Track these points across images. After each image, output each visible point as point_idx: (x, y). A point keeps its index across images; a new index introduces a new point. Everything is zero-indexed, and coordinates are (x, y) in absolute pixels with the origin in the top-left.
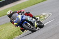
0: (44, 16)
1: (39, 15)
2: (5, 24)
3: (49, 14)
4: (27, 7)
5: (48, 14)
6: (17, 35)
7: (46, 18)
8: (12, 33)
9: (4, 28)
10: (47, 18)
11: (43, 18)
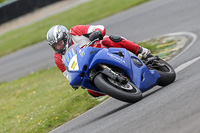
0: (171, 43)
1: (154, 40)
2: (40, 72)
3: (187, 37)
4: (112, 14)
5: (184, 36)
6: (79, 110)
7: (177, 49)
8: (63, 103)
9: (36, 85)
10: (181, 50)
11: (167, 51)
